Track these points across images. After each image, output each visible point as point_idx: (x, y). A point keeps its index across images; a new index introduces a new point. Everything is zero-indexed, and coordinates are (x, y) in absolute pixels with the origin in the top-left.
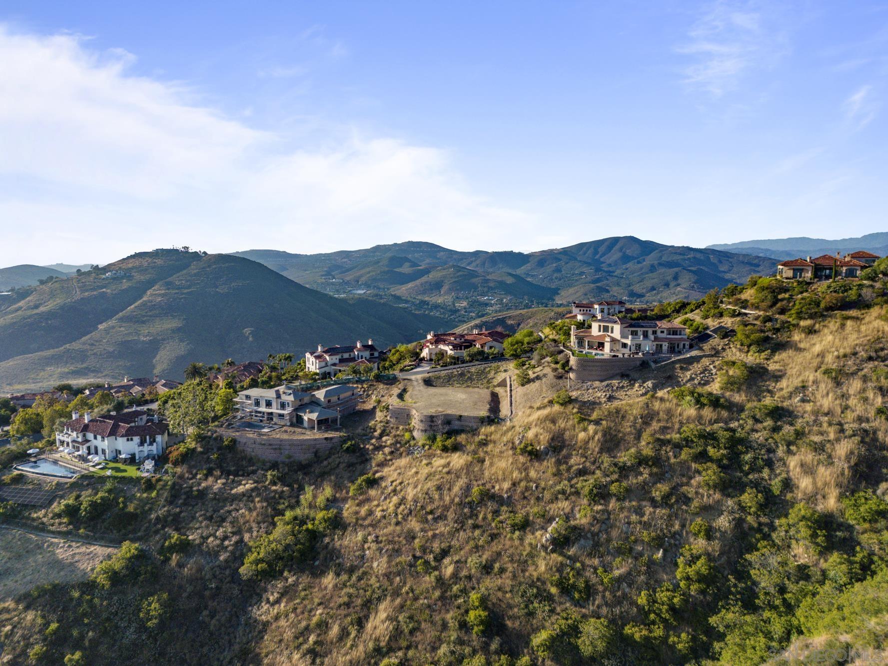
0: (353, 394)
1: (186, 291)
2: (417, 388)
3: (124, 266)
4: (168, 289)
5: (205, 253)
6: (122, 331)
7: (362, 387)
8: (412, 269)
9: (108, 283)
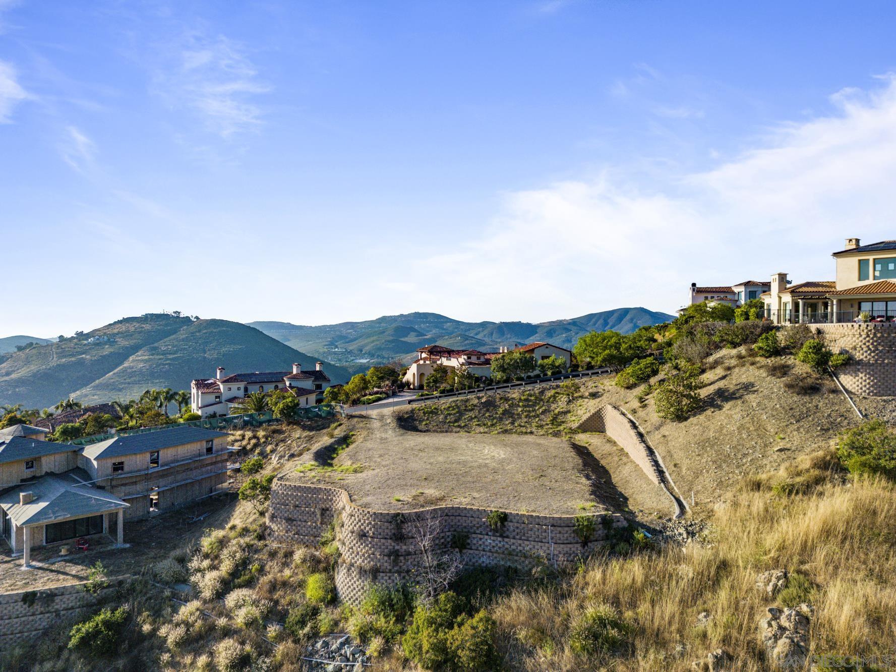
0: (209, 450)
1: (171, 357)
2: (378, 435)
3: (109, 331)
4: (153, 355)
5: (197, 318)
6: (96, 399)
7: (255, 437)
8: (417, 338)
9: (90, 349)
